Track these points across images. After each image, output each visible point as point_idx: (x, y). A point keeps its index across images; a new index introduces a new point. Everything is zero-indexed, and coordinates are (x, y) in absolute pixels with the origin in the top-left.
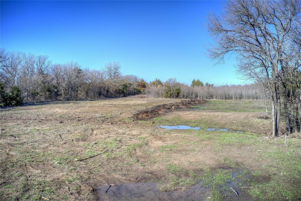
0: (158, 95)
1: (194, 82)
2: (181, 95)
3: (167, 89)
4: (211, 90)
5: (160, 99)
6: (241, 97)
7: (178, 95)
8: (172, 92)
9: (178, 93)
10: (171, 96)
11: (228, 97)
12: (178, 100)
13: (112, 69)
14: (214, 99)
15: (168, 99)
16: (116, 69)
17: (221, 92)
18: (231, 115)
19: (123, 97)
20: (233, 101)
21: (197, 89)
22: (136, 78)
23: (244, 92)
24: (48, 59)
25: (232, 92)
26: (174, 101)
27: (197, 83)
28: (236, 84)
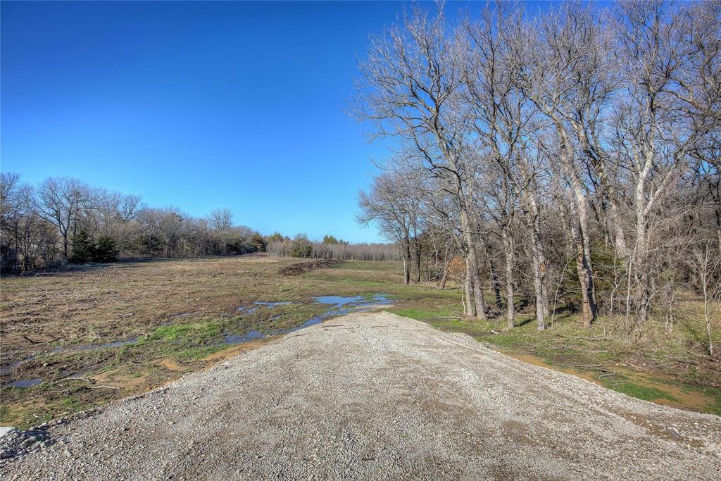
0: (283, 253)
1: (326, 238)
2: (313, 254)
3: (295, 246)
4: (348, 249)
5: (287, 258)
6: (383, 258)
7: (309, 254)
8: (301, 250)
9: (309, 252)
10: (301, 255)
11: (368, 258)
12: (311, 260)
13: (222, 217)
14: (352, 260)
15: (297, 258)
16: (227, 217)
17: (359, 252)
18: (372, 273)
19: (235, 255)
20: (374, 262)
21: (331, 247)
22: (249, 230)
23: (386, 253)
24: (142, 201)
25: (373, 252)
26: (305, 260)
27: (330, 240)
28: (378, 242)
